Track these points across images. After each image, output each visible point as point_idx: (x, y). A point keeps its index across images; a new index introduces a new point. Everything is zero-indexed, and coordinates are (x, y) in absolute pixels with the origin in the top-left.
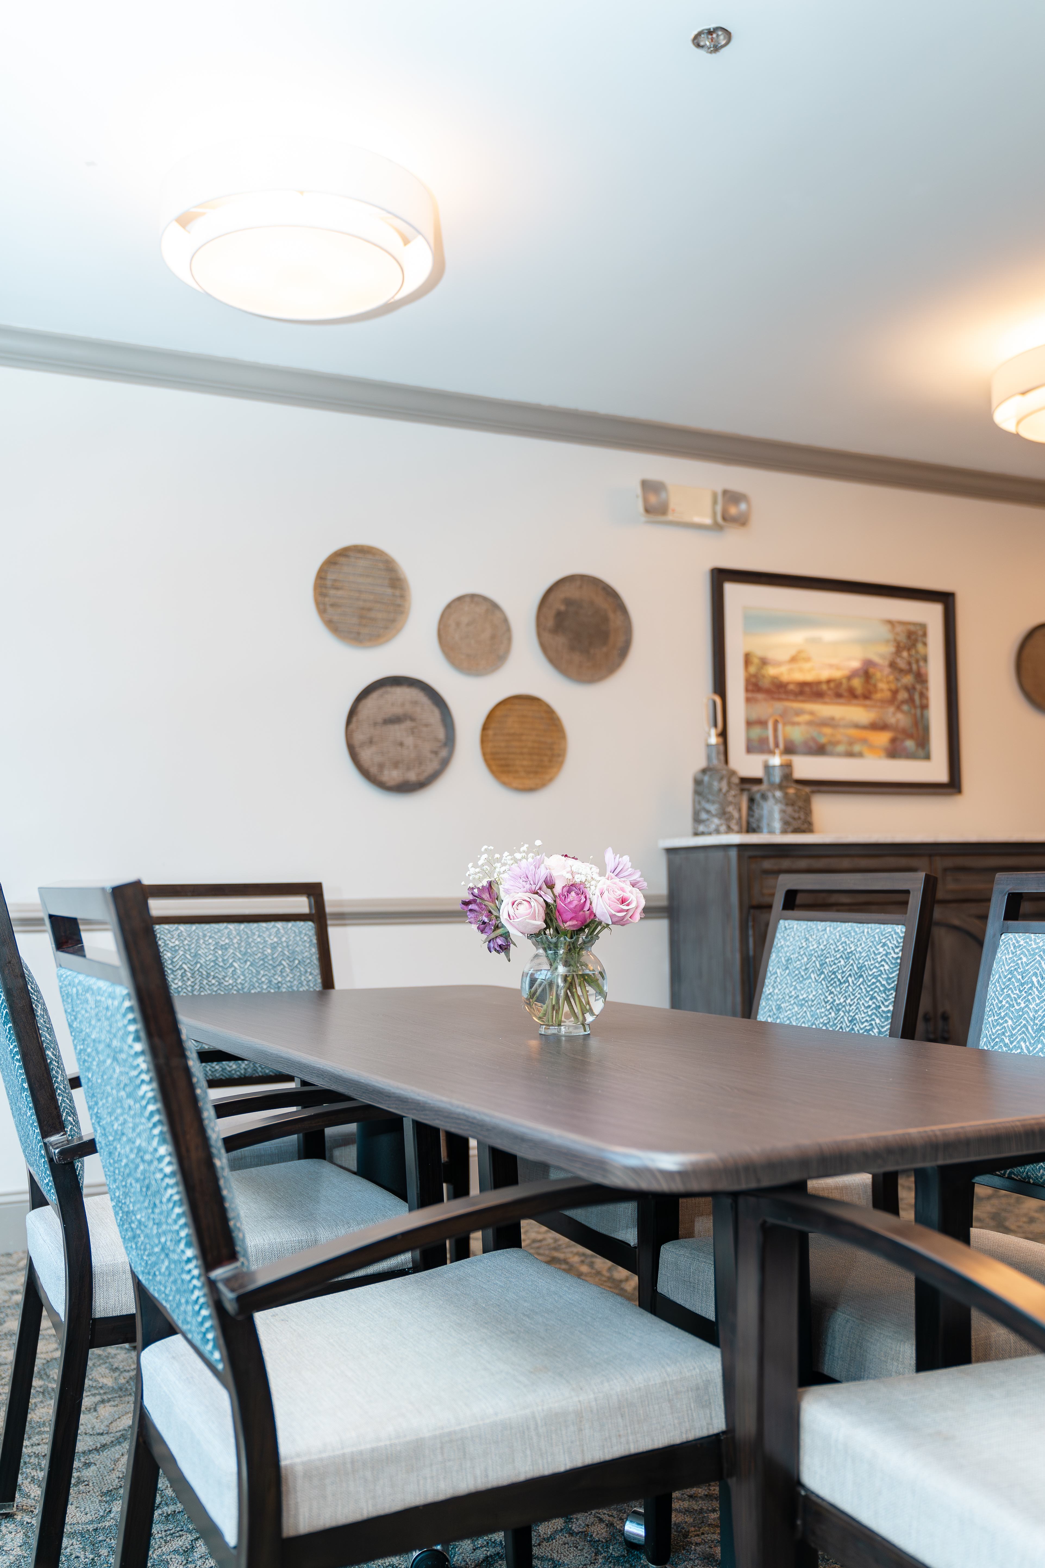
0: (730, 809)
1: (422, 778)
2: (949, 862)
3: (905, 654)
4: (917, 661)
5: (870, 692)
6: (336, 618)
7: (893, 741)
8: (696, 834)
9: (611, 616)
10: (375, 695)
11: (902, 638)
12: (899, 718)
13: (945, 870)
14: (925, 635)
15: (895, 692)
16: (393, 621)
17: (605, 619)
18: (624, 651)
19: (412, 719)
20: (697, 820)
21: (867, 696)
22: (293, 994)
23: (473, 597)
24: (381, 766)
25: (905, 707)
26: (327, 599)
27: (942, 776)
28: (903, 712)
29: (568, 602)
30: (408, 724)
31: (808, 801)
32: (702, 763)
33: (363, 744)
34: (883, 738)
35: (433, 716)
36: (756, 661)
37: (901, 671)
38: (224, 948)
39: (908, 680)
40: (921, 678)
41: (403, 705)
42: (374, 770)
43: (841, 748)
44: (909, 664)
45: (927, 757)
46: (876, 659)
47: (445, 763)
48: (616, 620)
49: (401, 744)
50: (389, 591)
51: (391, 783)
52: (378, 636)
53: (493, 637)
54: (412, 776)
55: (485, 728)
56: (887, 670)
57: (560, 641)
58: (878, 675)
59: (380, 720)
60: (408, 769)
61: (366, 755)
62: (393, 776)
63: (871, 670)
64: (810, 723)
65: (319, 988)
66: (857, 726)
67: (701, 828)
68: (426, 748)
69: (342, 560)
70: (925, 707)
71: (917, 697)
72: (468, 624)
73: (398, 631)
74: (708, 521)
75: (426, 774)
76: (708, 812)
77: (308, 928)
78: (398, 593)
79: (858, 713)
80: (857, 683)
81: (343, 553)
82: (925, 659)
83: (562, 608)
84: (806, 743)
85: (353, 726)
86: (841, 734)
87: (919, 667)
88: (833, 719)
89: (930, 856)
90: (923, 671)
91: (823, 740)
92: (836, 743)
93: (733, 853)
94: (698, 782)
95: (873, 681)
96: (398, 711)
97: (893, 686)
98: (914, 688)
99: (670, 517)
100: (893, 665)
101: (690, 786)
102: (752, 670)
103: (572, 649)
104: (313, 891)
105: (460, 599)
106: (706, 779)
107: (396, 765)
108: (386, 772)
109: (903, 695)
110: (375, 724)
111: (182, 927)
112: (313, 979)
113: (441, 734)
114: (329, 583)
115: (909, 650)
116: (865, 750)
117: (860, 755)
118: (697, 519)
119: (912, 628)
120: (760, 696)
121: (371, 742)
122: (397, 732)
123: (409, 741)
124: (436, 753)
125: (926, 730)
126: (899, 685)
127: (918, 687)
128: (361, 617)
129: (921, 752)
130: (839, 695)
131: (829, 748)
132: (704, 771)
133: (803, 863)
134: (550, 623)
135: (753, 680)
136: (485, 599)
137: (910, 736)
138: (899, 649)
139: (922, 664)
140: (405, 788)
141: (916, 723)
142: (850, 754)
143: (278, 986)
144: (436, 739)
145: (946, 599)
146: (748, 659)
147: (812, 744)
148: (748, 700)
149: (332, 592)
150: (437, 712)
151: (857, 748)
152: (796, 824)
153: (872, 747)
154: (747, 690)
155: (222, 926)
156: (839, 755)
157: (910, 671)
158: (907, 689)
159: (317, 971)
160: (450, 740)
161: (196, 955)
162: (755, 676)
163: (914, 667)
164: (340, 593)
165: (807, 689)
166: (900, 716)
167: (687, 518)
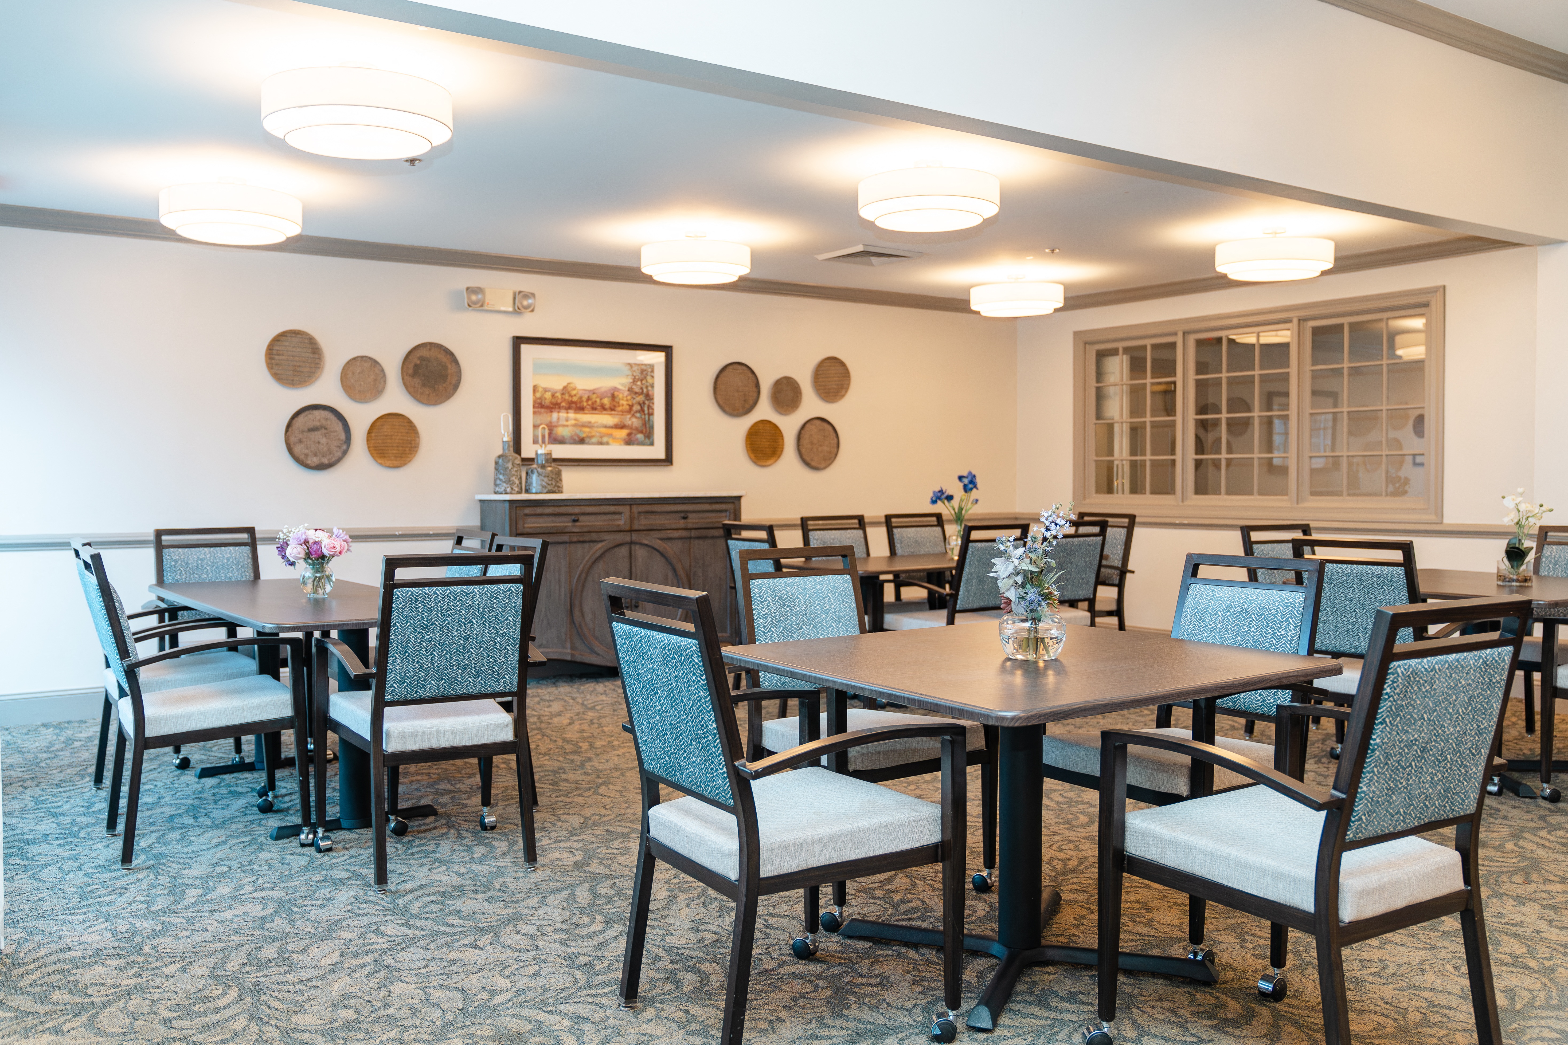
0: (513, 478)
1: (331, 462)
2: (643, 508)
3: (639, 383)
4: (647, 387)
5: (615, 406)
6: (279, 372)
7: (629, 435)
8: (496, 493)
9: (449, 366)
10: (302, 415)
11: (637, 374)
12: (635, 422)
13: (639, 513)
14: (652, 371)
15: (631, 406)
16: (314, 372)
17: (445, 368)
18: (456, 387)
19: (325, 428)
20: (496, 485)
21: (612, 409)
22: (238, 582)
23: (363, 358)
24: (307, 455)
25: (638, 415)
26: (273, 361)
27: (662, 455)
28: (636, 417)
29: (421, 358)
30: (323, 431)
31: (559, 473)
32: (500, 452)
33: (295, 443)
34: (623, 433)
35: (338, 426)
36: (541, 390)
37: (636, 393)
38: (202, 560)
39: (641, 398)
40: (649, 397)
41: (319, 420)
42: (302, 458)
43: (594, 440)
44: (642, 388)
45: (652, 444)
46: (620, 387)
47: (345, 452)
48: (451, 368)
49: (319, 443)
50: (311, 355)
51: (313, 465)
52: (305, 381)
53: (375, 380)
54: (325, 461)
55: (370, 432)
56: (626, 393)
57: (417, 381)
58: (621, 396)
59: (306, 429)
60: (323, 456)
61: (297, 449)
62: (314, 461)
63: (616, 393)
64: (575, 425)
65: (252, 579)
66: (606, 427)
67: (497, 489)
68: (334, 444)
69: (283, 338)
70: (651, 414)
71: (646, 409)
72: (359, 373)
73: (317, 378)
74: (511, 309)
75: (333, 459)
76: (501, 480)
77: (247, 550)
78: (317, 356)
79: (607, 419)
80: (606, 401)
81: (283, 334)
82: (652, 386)
83: (418, 362)
84: (572, 437)
85: (289, 433)
86: (595, 432)
87: (648, 391)
88: (590, 422)
89: (631, 505)
90: (650, 393)
91: (583, 435)
92: (591, 437)
93: (507, 505)
94: (496, 463)
95: (617, 400)
96: (317, 424)
97: (630, 403)
98: (644, 403)
99: (486, 308)
100: (630, 390)
101: (492, 465)
102: (538, 395)
103: (424, 385)
104: (251, 531)
105: (355, 359)
106: (500, 461)
107: (315, 454)
108: (309, 458)
109: (637, 407)
110: (303, 431)
111: (180, 550)
112: (250, 575)
113: (343, 436)
114: (274, 352)
115: (642, 380)
116: (610, 440)
117: (607, 443)
118: (503, 309)
119: (643, 367)
120: (543, 410)
121: (300, 442)
122: (316, 435)
123: (324, 441)
124: (340, 447)
125: (652, 428)
126: (634, 401)
127: (647, 402)
128: (294, 371)
129: (647, 441)
130: (594, 409)
131: (587, 440)
132: (499, 457)
133: (550, 510)
134: (411, 371)
135: (539, 401)
136: (370, 358)
137: (641, 432)
138: (634, 381)
139: (650, 388)
140: (321, 467)
141: (645, 424)
142: (601, 443)
143: (230, 578)
144: (339, 439)
145: (667, 350)
146: (535, 389)
147: (576, 438)
148: (535, 413)
149: (277, 357)
150: (340, 425)
151: (605, 440)
152: (549, 488)
153: (614, 439)
154: (534, 407)
155: (201, 549)
156: (593, 444)
157: (642, 393)
158: (639, 404)
159: (251, 571)
160: (348, 440)
161: (187, 563)
162: (540, 398)
163: (645, 390)
164: (281, 357)
165: (574, 405)
166: (634, 420)
167: (497, 308)
